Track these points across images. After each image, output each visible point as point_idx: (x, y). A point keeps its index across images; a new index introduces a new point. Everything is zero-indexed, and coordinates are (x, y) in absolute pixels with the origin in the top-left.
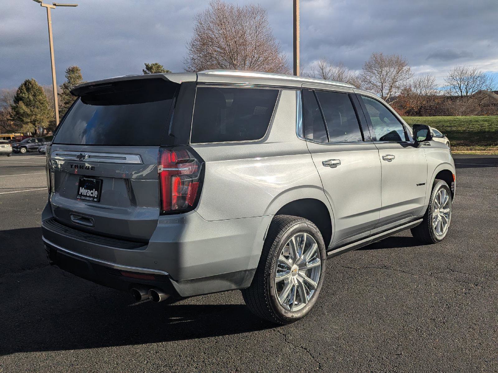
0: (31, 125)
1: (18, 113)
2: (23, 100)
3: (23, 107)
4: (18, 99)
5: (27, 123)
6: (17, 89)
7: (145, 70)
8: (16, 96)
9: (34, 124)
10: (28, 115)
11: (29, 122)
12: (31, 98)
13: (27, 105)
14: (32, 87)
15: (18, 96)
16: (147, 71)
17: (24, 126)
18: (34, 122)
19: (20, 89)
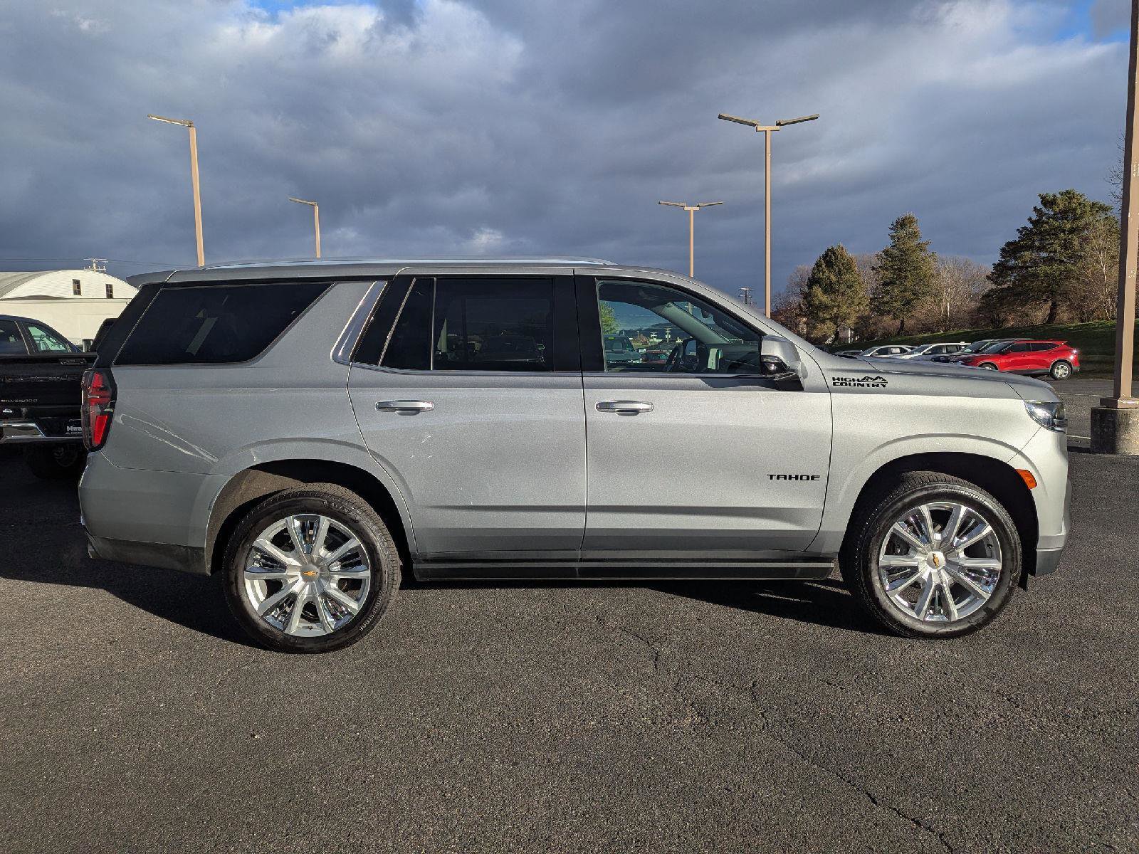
0: (829, 324)
1: (810, 305)
2: (820, 283)
3: (820, 296)
4: (813, 281)
5: (823, 321)
6: (813, 265)
7: (1040, 206)
8: (810, 276)
9: (835, 323)
10: (826, 307)
11: (828, 319)
12: (834, 278)
13: (825, 291)
14: (836, 259)
15: (813, 277)
16: (1044, 210)
17: (819, 326)
18: (834, 319)
19: (818, 265)
